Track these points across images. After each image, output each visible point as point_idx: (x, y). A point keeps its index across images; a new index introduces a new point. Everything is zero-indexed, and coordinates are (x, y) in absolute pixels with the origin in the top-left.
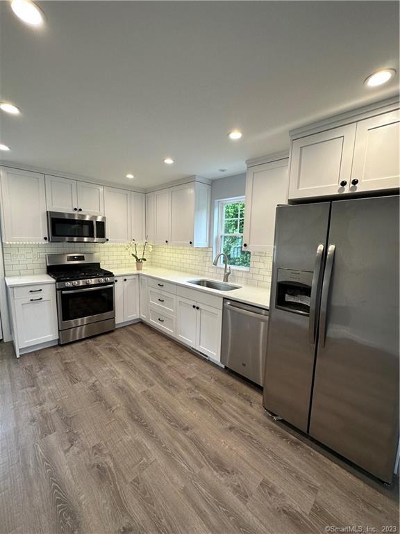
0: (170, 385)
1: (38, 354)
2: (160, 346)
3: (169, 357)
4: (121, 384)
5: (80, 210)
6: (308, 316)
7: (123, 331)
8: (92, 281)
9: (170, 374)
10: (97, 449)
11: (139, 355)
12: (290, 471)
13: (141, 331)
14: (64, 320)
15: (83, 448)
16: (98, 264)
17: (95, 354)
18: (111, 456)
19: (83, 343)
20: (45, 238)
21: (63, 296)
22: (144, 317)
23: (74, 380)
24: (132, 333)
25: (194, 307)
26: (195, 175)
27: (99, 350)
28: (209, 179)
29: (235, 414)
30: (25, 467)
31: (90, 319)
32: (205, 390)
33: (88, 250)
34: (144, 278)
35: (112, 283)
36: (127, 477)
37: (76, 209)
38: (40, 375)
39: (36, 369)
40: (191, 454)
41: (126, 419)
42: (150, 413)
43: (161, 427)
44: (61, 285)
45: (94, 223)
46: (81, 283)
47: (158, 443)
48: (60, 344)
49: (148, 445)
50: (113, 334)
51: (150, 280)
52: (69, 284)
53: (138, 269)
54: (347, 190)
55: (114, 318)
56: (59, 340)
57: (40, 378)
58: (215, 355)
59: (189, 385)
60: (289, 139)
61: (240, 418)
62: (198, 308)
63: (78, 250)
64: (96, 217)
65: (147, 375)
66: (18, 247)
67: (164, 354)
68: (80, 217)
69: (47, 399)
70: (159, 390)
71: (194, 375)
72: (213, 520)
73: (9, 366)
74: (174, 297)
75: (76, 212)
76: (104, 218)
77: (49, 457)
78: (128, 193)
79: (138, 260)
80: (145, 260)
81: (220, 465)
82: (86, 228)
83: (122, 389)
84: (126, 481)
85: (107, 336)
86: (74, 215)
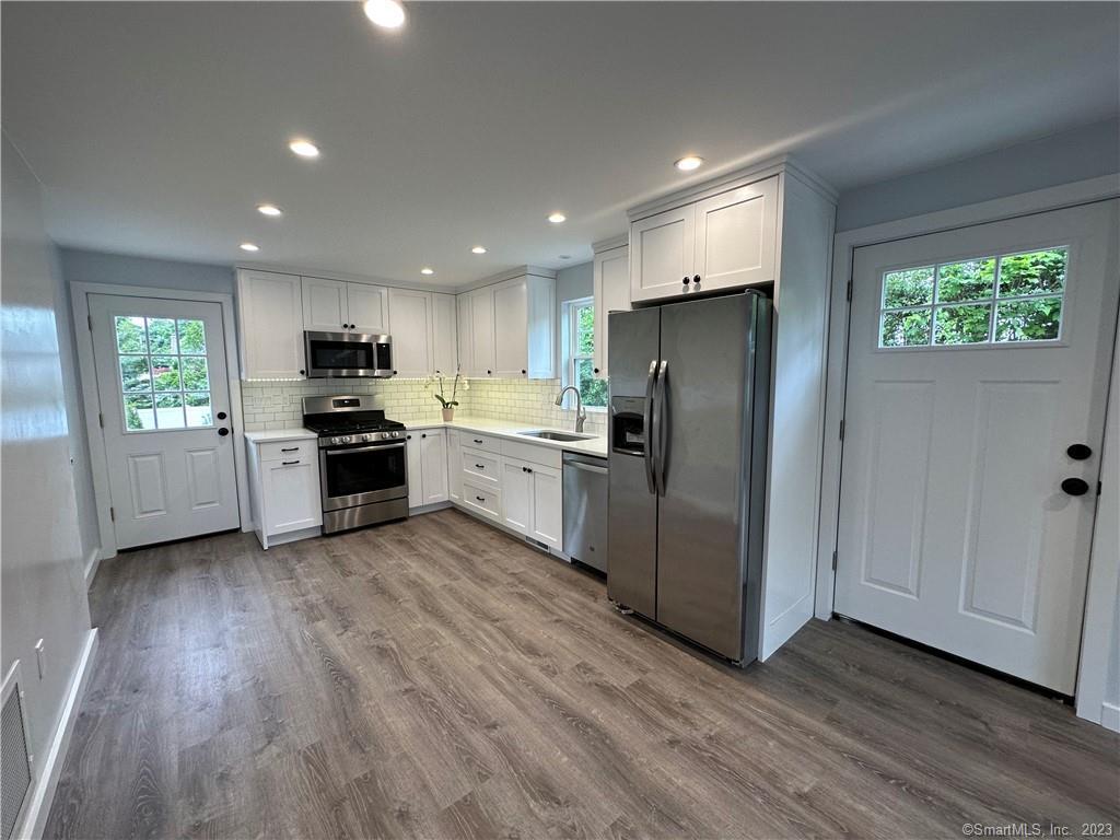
0: (485, 580)
1: (295, 547)
2: (476, 537)
3: (488, 549)
4: (412, 577)
5: (353, 327)
6: (643, 456)
7: (420, 519)
8: (372, 437)
9: (486, 569)
10: (378, 634)
11: (443, 547)
12: (619, 656)
13: (451, 519)
14: (330, 496)
15: (359, 633)
16: (381, 413)
17: (376, 547)
18: (393, 639)
19: (359, 533)
20: (302, 372)
21: (328, 457)
22: (455, 497)
23: (347, 573)
24: (433, 521)
25: (525, 469)
26: (526, 266)
27: (383, 542)
28: (552, 270)
29: (569, 609)
30: (292, 646)
31: (368, 497)
32: (533, 585)
33: (364, 390)
34: (455, 432)
35: (403, 440)
36: (412, 656)
37: (346, 326)
38: (299, 569)
39: (293, 562)
40: (497, 641)
41: (416, 610)
42: (448, 605)
43: (463, 618)
44: (325, 442)
45: (374, 346)
46: (354, 439)
47: (457, 631)
48: (326, 534)
49: (443, 632)
50: (405, 523)
51: (463, 434)
52: (337, 440)
53: (445, 420)
54: (691, 290)
55: (406, 497)
56: (323, 527)
57: (300, 570)
58: (553, 541)
59: (510, 580)
60: (627, 220)
61: (574, 612)
62: (530, 471)
63: (349, 389)
64: (377, 337)
65: (452, 569)
66: (262, 386)
67: (482, 546)
68: (353, 337)
69: (312, 591)
70: (466, 585)
71: (522, 570)
72: (508, 688)
73: (255, 559)
74: (497, 458)
75: (346, 331)
76: (390, 338)
77: (318, 638)
78: (428, 295)
79: (445, 405)
80: (456, 404)
81: (531, 650)
82: (362, 354)
83: (414, 583)
84: (411, 659)
85: (397, 525)
86: (342, 334)
